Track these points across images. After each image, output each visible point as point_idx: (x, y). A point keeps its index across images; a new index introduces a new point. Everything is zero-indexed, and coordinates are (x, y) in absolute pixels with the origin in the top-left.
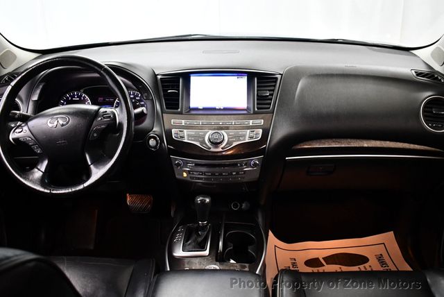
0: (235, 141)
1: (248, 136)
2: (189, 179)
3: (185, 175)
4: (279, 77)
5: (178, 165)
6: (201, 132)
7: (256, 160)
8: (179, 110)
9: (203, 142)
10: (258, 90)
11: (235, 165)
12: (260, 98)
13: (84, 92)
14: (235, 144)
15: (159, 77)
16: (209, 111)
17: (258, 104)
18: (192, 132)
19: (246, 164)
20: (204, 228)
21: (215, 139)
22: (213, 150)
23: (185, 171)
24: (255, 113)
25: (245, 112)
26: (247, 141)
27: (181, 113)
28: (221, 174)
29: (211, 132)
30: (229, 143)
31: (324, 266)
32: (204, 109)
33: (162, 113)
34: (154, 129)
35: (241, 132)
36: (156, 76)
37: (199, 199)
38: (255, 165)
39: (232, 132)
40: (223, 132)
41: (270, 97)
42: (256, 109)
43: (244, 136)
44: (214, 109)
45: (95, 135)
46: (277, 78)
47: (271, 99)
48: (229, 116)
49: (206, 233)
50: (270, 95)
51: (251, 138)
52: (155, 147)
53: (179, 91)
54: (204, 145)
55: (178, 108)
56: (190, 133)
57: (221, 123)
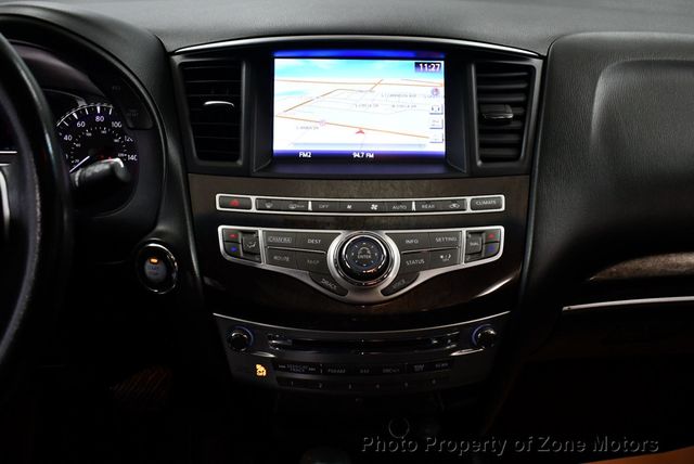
0: (423, 267)
1: (463, 250)
2: (275, 382)
3: (261, 370)
4: (537, 63)
5: (239, 342)
6: (312, 236)
7: (487, 325)
8: (240, 163)
9: (321, 270)
10: (479, 104)
11: (424, 342)
12: (490, 126)
14: (424, 276)
15: (177, 59)
16: (333, 167)
17: (482, 145)
18: (284, 236)
19: (455, 339)
21: (361, 262)
22: (351, 296)
23: (264, 362)
24: (475, 174)
25: (437, 170)
26: (463, 265)
27: (245, 173)
28: (376, 372)
29: (342, 235)
30: (407, 274)
32: (317, 160)
33: (186, 171)
34: (161, 227)
36: (166, 56)
38: (486, 339)
41: (516, 125)
42: (479, 163)
43: (452, 248)
44: (347, 160)
46: (531, 69)
47: (520, 132)
48: (397, 183)
50: (516, 117)
51: (473, 254)
53: (237, 101)
54: (325, 282)
55: (237, 158)
56: (279, 240)
57: (374, 207)
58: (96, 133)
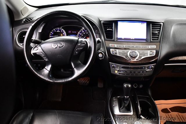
0: (143, 56)
1: (149, 54)
2: (118, 74)
3: (116, 72)
4: (162, 24)
5: (114, 67)
6: (125, 51)
7: (152, 66)
8: (113, 39)
9: (127, 56)
10: (152, 30)
11: (142, 68)
12: (154, 34)
13: (62, 28)
14: (143, 58)
15: (102, 22)
16: (127, 40)
17: (152, 37)
18: (121, 51)
19: (147, 68)
20: (127, 99)
21: (133, 55)
22: (131, 60)
23: (116, 70)
24: (151, 42)
25: (145, 41)
26: (149, 56)
27: (114, 41)
28: (135, 72)
29: (130, 51)
30: (140, 57)
31: (170, 112)
32: (125, 39)
33: (105, 40)
34: (101, 49)
35: (146, 51)
36: (100, 21)
37: (125, 85)
38: (152, 68)
39: (141, 51)
40: (136, 51)
41: (158, 34)
42: (152, 40)
43: (147, 54)
44: (130, 39)
45: (77, 53)
46: (161, 25)
47: (159, 35)
48: (138, 43)
49: (128, 102)
50: (158, 33)
51: (150, 55)
52: (102, 58)
53: (112, 29)
54: (127, 58)
55: (112, 38)
56: (120, 51)
57: (135, 47)
58: (86, 33)
